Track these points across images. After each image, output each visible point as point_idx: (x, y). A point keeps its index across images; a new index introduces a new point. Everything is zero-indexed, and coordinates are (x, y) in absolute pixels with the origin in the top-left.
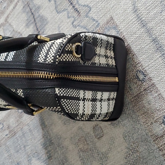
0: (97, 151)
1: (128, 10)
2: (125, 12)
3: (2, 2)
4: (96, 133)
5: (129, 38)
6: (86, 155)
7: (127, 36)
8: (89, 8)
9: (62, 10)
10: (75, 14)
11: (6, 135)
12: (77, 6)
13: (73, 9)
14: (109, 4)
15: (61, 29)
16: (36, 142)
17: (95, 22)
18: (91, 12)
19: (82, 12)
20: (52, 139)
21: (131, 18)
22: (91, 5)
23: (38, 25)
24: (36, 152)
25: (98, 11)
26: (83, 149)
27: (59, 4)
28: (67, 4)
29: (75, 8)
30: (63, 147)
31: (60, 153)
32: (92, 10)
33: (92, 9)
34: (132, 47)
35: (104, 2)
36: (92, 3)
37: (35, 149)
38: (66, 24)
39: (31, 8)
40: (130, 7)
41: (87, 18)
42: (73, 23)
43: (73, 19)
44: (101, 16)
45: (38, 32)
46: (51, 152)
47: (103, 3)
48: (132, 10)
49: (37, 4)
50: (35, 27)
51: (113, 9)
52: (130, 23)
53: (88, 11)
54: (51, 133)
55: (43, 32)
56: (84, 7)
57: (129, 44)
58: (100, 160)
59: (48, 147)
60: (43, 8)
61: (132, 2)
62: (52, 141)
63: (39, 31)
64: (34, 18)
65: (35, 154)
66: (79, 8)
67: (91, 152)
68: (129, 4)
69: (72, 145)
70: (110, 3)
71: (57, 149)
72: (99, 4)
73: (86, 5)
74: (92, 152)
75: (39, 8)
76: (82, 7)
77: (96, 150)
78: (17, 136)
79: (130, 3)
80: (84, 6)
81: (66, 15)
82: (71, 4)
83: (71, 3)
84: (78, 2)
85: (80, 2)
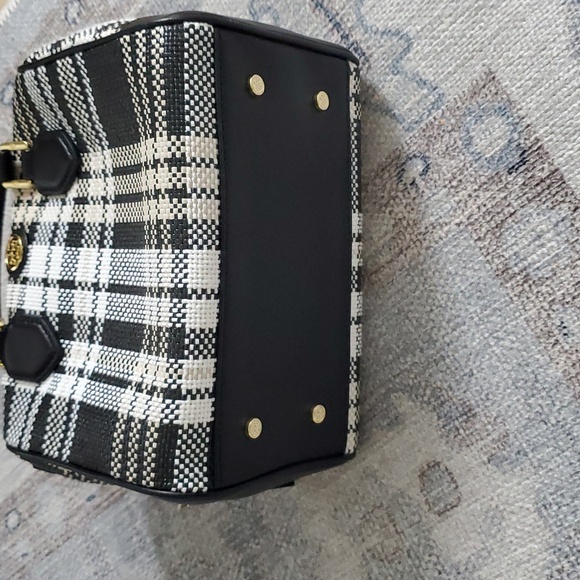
0: (434, 559)
1: (552, 45)
2: (543, 53)
3: (78, 21)
4: (433, 494)
5: (556, 147)
6: (391, 572)
7: (551, 140)
11: (89, 499)
12: (357, 36)
14: (482, 24)
16: (203, 525)
17: (425, 91)
18: (410, 55)
19: (375, 56)
21: (566, 76)
22: (411, 30)
24: (201, 559)
25: (439, 50)
26: (380, 551)
28: (321, 27)
29: (351, 40)
30: (304, 542)
31: (291, 565)
32: (416, 47)
33: (415, 45)
34: (569, 179)
35: (462, 18)
36: (414, 22)
37: (197, 551)
40: (559, 36)
41: (398, 76)
44: (450, 69)
46: (261, 559)
47: (459, 21)
48: (568, 48)
51: (494, 41)
52: (559, 93)
53: (400, 50)
56: (385, 37)
57: (557, 170)
59: (248, 542)
61: (567, 18)
65: (199, 565)
66: (367, 40)
67: (410, 562)
68: (557, 26)
69: (339, 536)
70: (482, 21)
71: (283, 550)
72: (443, 26)
73: (393, 30)
74: (417, 562)
76: (379, 36)
77: (430, 556)
78: (130, 503)
79: (561, 20)
80: (383, 33)
82: (335, 26)
83: (337, 25)
84: (361, 19)
85: (369, 21)
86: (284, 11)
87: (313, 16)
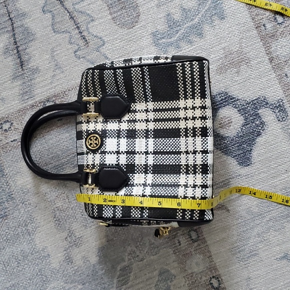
6: (64, 215)
8: (102, 42)
9: (63, 30)
10: (81, 43)
12: (85, 34)
13: (80, 36)
14: (130, 46)
15: (55, 53)
17: (107, 61)
18: (104, 47)
19: (91, 43)
20: (13, 193)
22: (106, 39)
23: (19, 37)
25: (114, 49)
26: (61, 208)
27: (59, 22)
28: (71, 26)
29: (83, 34)
30: (30, 204)
31: (22, 212)
32: (106, 45)
36: (107, 37)
38: (65, 49)
39: (10, 11)
41: (98, 53)
42: (76, 52)
43: (77, 47)
45: (16, 46)
46: (9, 209)
47: (123, 42)
49: (21, 9)
50: (12, 38)
53: (101, 44)
54: (13, 185)
55: (25, 50)
56: (96, 38)
58: (83, 221)
60: (32, 18)
62: (13, 196)
63: (19, 46)
64: (13, 27)
66: (88, 37)
67: (72, 212)
71: (20, 206)
72: (117, 42)
73: (99, 37)
74: (74, 212)
75: (24, 15)
76: (93, 37)
80: (95, 36)
81: (68, 39)
83: (78, 28)
84: (88, 29)
85: (91, 30)
86: (57, 15)
87: (69, 21)
